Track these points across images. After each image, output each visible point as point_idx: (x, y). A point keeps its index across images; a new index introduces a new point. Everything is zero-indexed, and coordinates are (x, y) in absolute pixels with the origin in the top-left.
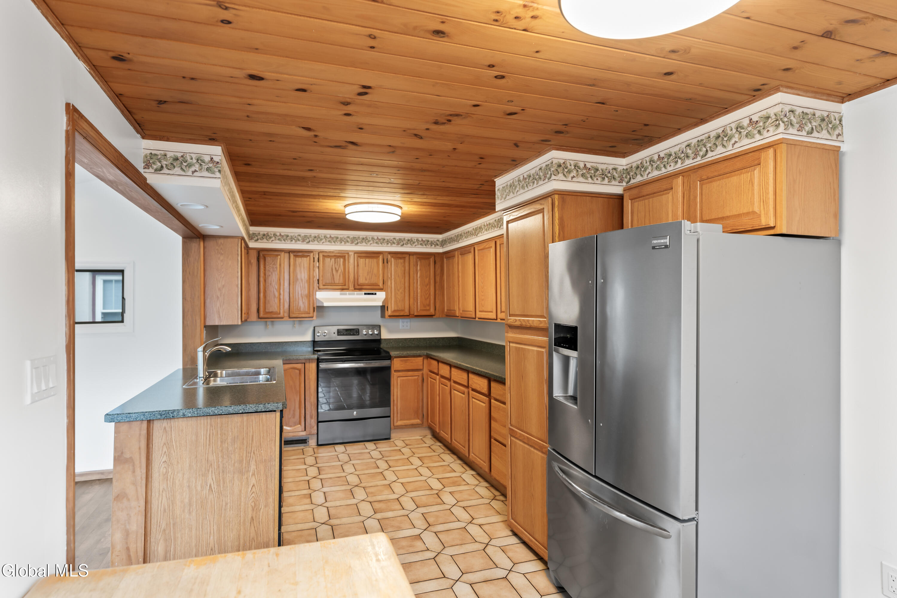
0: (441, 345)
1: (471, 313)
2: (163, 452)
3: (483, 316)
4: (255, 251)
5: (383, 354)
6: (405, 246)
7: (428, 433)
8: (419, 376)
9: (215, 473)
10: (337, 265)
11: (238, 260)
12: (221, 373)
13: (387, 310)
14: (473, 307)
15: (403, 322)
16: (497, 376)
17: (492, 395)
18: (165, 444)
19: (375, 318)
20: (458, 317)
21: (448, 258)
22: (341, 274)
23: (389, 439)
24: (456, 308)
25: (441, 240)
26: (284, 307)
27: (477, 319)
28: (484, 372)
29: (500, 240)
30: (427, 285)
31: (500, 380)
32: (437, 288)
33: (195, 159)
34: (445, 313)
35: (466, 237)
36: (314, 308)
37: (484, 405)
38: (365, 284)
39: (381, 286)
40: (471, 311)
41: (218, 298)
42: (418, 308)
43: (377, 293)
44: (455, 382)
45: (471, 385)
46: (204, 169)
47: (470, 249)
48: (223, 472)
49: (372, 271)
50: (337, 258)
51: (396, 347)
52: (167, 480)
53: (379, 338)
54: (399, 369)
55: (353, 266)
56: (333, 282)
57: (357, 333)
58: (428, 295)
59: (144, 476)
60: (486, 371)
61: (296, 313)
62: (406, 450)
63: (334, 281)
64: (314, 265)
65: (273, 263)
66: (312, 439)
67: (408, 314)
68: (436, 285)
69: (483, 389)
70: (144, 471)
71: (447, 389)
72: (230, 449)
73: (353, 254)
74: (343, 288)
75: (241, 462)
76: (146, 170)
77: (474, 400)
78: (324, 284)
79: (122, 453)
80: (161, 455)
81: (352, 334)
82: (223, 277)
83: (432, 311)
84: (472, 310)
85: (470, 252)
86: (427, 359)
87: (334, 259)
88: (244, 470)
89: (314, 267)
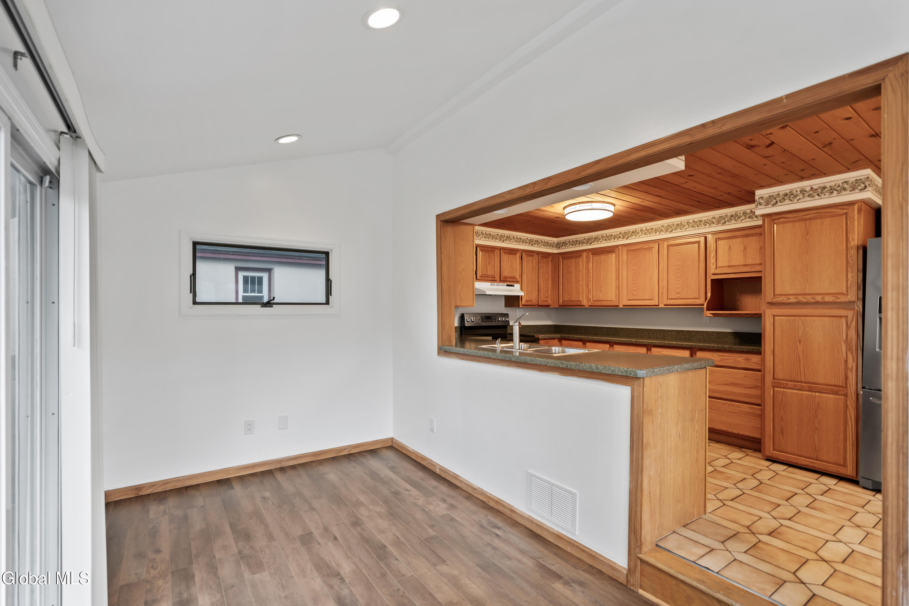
1: (612, 302)
6: (534, 245)
10: (490, 259)
13: (522, 300)
14: (616, 297)
21: (567, 258)
22: (492, 267)
25: (556, 242)
27: (622, 306)
29: (668, 242)
30: (547, 280)
34: (560, 304)
38: (507, 277)
39: (518, 279)
42: (541, 299)
43: (515, 285)
49: (512, 265)
50: (490, 252)
55: (500, 261)
56: (487, 275)
57: (494, 320)
58: (547, 288)
68: (552, 280)
74: (492, 280)
78: (479, 275)
81: (491, 320)
84: (614, 300)
85: (613, 252)
87: (487, 253)
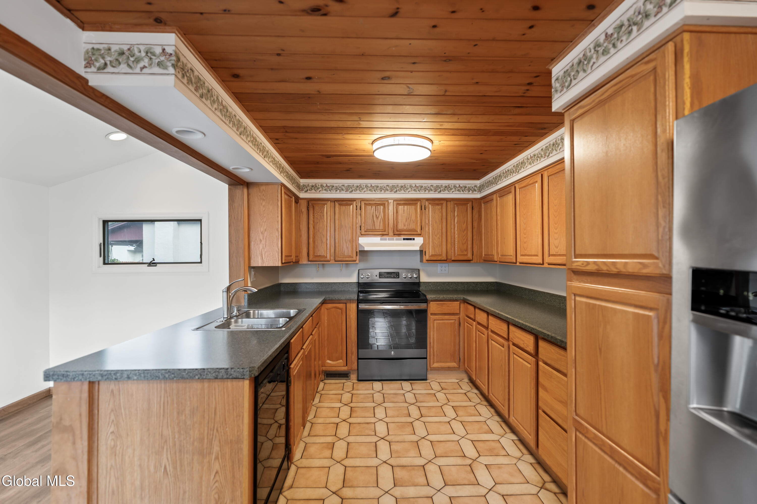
0: (479, 289)
1: (511, 257)
2: (111, 421)
3: (525, 261)
4: (305, 201)
5: (422, 298)
6: (442, 192)
7: (464, 376)
8: (455, 320)
9: (170, 452)
10: (378, 212)
11: (278, 205)
12: (254, 313)
13: (425, 255)
14: (513, 251)
15: (442, 267)
16: (548, 335)
17: (540, 356)
18: (112, 410)
19: (415, 263)
20: (497, 261)
21: (485, 203)
22: (381, 220)
23: (426, 380)
24: (495, 253)
25: (478, 185)
26: (330, 251)
27: (518, 264)
28: (529, 327)
29: (548, 172)
30: (465, 230)
31: (553, 340)
32: (475, 233)
33: (144, 52)
34: (483, 258)
35: (505, 177)
36: (357, 252)
37: (529, 366)
38: (404, 230)
39: (419, 232)
40: (511, 255)
41: (261, 241)
42: (455, 253)
43: (415, 238)
44: (493, 332)
45: (512, 339)
46: (155, 63)
47: (511, 189)
48: (180, 451)
49: (410, 217)
50: (377, 206)
51: (434, 290)
52: (115, 455)
53: (418, 281)
54: (436, 313)
55: (393, 213)
56: (374, 229)
57: (398, 276)
58: (465, 240)
59: (86, 449)
60: (532, 326)
61: (341, 256)
62: (440, 396)
63: (375, 227)
64: (356, 212)
65: (321, 211)
66: (353, 374)
67: (446, 259)
68: (474, 230)
69: (528, 346)
70: (86, 443)
71: (485, 337)
72: (189, 422)
73: (393, 201)
74: (383, 234)
75: (201, 440)
76: (88, 70)
77: (515, 356)
78: (365, 230)
79: (61, 419)
80: (109, 424)
81: (392, 277)
82: (265, 222)
83: (469, 256)
85: (511, 192)
86: (464, 303)
87: (374, 207)
88: (205, 451)
89: (356, 215)
